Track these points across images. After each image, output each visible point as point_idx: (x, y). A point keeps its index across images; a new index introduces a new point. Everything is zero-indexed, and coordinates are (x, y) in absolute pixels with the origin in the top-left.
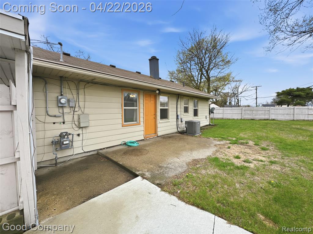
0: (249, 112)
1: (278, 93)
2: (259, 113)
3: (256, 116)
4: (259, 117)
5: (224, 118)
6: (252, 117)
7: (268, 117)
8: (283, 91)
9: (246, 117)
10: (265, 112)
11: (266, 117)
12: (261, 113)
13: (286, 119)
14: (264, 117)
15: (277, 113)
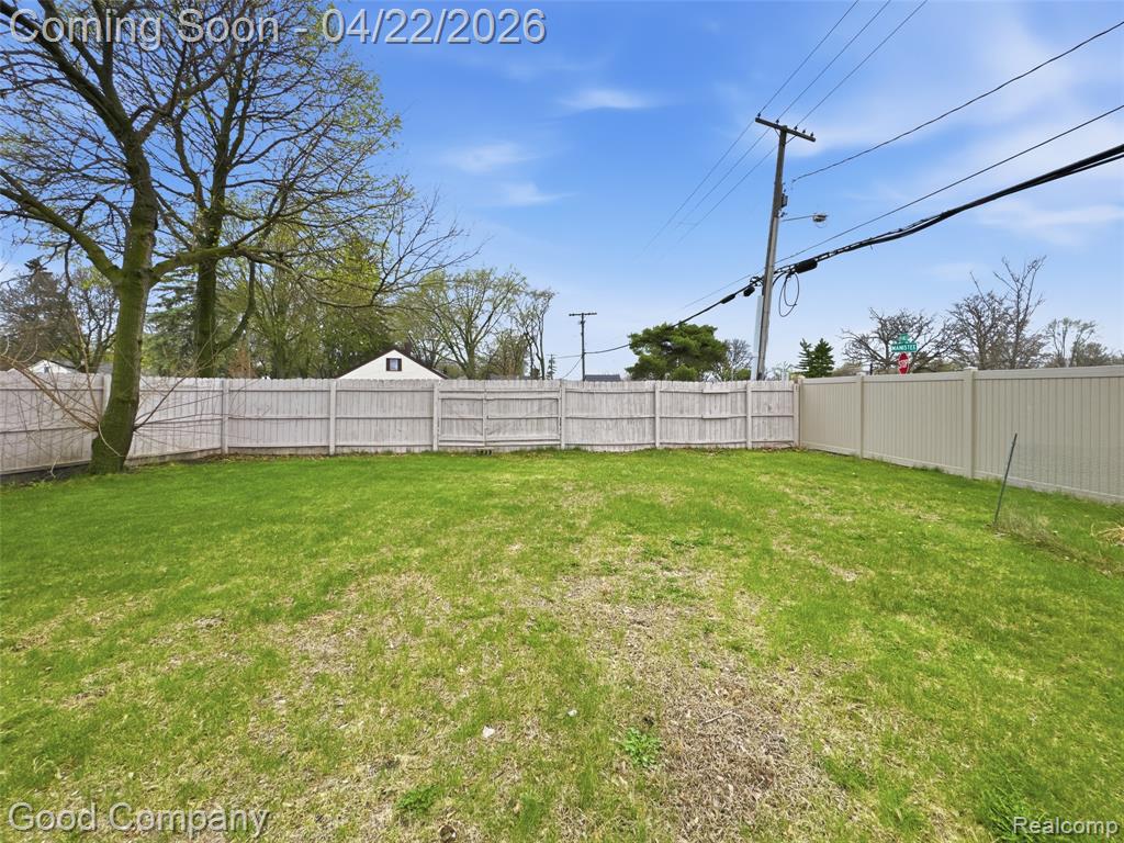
0: (464, 410)
1: (633, 336)
2: (510, 415)
3: (499, 431)
4: (512, 437)
5: (332, 451)
6: (479, 438)
7: (555, 436)
8: (646, 332)
9: (455, 436)
10: (540, 410)
11: (546, 435)
12: (523, 415)
13: (627, 442)
14: (534, 435)
15: (591, 415)
